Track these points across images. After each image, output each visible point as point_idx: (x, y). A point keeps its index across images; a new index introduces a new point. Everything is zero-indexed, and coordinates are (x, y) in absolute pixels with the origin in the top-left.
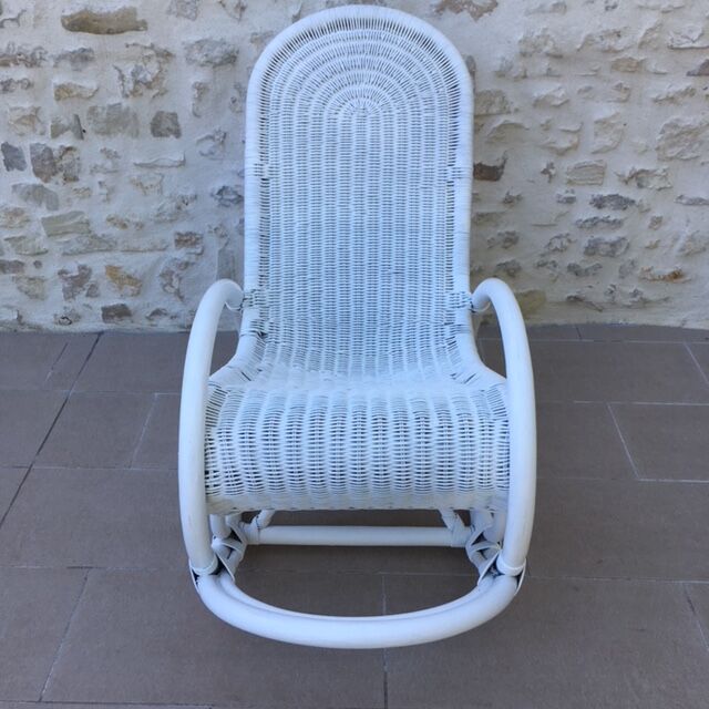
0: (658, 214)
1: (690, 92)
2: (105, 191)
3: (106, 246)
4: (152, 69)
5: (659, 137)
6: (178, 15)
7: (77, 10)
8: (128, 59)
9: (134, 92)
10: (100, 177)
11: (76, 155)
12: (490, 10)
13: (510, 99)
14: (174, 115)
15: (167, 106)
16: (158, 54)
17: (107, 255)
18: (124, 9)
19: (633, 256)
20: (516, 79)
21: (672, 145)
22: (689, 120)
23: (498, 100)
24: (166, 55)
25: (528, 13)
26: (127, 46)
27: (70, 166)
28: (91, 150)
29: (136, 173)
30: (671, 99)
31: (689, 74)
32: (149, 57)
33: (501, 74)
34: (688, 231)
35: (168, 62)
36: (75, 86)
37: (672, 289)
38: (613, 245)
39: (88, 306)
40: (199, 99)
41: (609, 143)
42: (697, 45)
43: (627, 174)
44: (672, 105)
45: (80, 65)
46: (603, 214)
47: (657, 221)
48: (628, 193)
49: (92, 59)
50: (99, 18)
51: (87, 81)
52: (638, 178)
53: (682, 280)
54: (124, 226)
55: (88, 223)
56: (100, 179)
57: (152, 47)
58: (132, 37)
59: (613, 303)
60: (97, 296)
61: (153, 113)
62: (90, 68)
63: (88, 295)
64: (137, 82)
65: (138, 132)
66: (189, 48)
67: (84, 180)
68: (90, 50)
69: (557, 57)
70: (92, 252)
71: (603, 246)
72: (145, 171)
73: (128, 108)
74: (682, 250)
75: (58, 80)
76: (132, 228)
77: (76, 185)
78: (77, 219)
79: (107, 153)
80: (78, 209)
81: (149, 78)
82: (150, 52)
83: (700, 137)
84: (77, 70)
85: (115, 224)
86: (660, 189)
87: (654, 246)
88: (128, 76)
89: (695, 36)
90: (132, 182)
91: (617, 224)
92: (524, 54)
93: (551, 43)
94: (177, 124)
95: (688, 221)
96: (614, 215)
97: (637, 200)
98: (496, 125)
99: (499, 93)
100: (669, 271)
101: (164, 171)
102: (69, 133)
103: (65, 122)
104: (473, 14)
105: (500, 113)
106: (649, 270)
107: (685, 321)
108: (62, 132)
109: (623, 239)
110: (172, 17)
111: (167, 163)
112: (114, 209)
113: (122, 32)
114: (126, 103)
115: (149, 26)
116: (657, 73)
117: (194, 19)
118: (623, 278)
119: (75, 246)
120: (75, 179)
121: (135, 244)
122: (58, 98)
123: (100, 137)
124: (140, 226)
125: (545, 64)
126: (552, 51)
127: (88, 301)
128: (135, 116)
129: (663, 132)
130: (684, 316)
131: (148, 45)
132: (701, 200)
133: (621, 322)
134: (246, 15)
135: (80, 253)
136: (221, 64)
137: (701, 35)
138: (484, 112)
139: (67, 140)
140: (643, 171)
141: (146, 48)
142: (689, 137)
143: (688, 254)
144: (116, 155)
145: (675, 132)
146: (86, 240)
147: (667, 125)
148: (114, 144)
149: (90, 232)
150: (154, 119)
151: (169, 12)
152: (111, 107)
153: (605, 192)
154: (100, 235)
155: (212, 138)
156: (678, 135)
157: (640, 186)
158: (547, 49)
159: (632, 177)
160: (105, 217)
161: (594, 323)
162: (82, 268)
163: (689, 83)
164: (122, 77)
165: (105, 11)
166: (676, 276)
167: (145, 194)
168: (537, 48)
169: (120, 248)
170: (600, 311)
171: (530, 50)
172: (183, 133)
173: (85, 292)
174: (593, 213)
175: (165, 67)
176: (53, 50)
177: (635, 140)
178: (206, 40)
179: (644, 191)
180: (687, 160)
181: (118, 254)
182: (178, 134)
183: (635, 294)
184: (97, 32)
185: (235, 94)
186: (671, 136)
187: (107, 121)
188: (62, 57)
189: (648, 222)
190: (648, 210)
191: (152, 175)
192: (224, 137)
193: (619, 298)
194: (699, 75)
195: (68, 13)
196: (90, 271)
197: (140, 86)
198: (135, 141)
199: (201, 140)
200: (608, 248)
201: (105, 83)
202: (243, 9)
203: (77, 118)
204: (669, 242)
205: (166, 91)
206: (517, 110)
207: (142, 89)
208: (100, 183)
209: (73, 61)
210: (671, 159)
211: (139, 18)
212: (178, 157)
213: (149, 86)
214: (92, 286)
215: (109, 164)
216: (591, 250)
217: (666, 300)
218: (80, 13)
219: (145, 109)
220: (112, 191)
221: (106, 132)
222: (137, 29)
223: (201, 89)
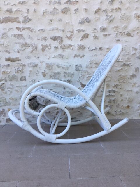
0: (121, 93)
1: (122, 69)
2: (10, 92)
3: (8, 104)
4: (21, 68)
5: (118, 78)
6: (27, 58)
7: (8, 57)
8: (17, 66)
9: (17, 72)
10: (9, 89)
11: (5, 85)
12: (83, 56)
13: (89, 72)
14: (25, 77)
15: (24, 75)
16: (23, 65)
17: (9, 106)
18: (17, 57)
19: (118, 103)
20: (90, 68)
21: (121, 80)
22: (123, 74)
23: (87, 72)
24: (24, 65)
25: (90, 56)
26: (17, 64)
27: (3, 87)
28: (8, 84)
29: (16, 88)
30: (119, 71)
31: (121, 66)
32: (21, 66)
33: (87, 67)
34: (128, 97)
35: (24, 67)
36: (6, 71)
37: (128, 110)
38: (114, 100)
39: (3, 119)
40: (30, 73)
41: (109, 80)
42: (121, 61)
43: (114, 86)
44: (119, 72)
45: (7, 67)
46: (111, 94)
47: (122, 95)
48: (115, 89)
49: (10, 66)
50: (12, 59)
51: (9, 70)
52: (116, 86)
53: (130, 108)
54: (13, 100)
55: (5, 99)
56: (9, 90)
57: (22, 64)
58: (18, 62)
59: (117, 114)
60: (5, 116)
61: (21, 76)
62: (9, 68)
63: (3, 116)
64: (18, 70)
65: (18, 80)
66: (29, 64)
67: (6, 90)
68: (10, 64)
69: (97, 64)
70: (6, 106)
71: (112, 101)
72: (18, 88)
73: (16, 75)
74: (128, 101)
75: (3, 70)
76: (15, 100)
77: (4, 91)
78: (3, 98)
79: (11, 84)
80: (4, 96)
81: (21, 70)
82: (21, 65)
83: (126, 78)
84: (7, 68)
85: (11, 99)
86: (121, 88)
87: (122, 101)
88: (17, 69)
89: (121, 59)
90: (15, 90)
91: (114, 96)
92: (90, 63)
93: (95, 62)
94: (25, 78)
95: (128, 95)
96: (113, 94)
97: (117, 90)
98: (87, 76)
99: (87, 71)
100: (126, 106)
101: (22, 88)
102: (4, 80)
103: (3, 78)
104: (80, 57)
105: (87, 74)
106: (122, 106)
107: (132, 117)
108: (2, 80)
109: (116, 99)
110: (26, 59)
111: (23, 86)
112: (11, 96)
113: (16, 61)
114: (15, 74)
115: (21, 60)
116: (115, 66)
117: (30, 59)
118: (117, 108)
119: (2, 104)
120: (4, 90)
121: (15, 104)
122: (2, 73)
123: (10, 81)
124: (16, 99)
125: (94, 65)
126: (95, 63)
127: (3, 117)
128: (17, 77)
129: (119, 77)
130: (132, 116)
131: (21, 63)
132: (129, 90)
133: (119, 118)
134: (39, 58)
135: (3, 106)
136: (34, 66)
137: (122, 59)
138: (84, 74)
139: (3, 82)
140: (116, 85)
141: (20, 64)
142: (124, 78)
143: (129, 102)
144: (13, 85)
145: (121, 77)
146: (4, 103)
147: (119, 76)
148: (13, 83)
149: (5, 101)
150: (21, 77)
151: (25, 58)
152: (13, 75)
153: (110, 89)
154: (7, 102)
155: (32, 81)
156: (122, 77)
157: (117, 88)
158: (94, 62)
159: (115, 86)
160: (9, 97)
161: (113, 119)
162: (3, 109)
163: (121, 68)
164: (15, 69)
165: (13, 57)
166: (128, 107)
167: (18, 93)
168: (93, 63)
169: (12, 104)
170: (114, 116)
171: (91, 63)
172: (27, 80)
173: (3, 115)
174: (108, 94)
175: (24, 68)
176: (2, 65)
177: (114, 79)
178: (32, 63)
179: (118, 89)
180: (124, 82)
181: (11, 106)
182: (25, 80)
183: (121, 111)
184: (11, 61)
185: (37, 72)
186: (120, 78)
187: (12, 78)
188: (4, 66)
189: (120, 95)
190: (119, 93)
191: (20, 89)
192: (35, 80)
193: (117, 113)
194: (123, 66)
195: (6, 58)
196: (5, 110)
197: (19, 71)
198: (17, 82)
199: (30, 81)
200: (113, 101)
201: (12, 71)
202: (39, 57)
203: (6, 77)
204: (125, 99)
205: (24, 72)
206: (91, 74)
207: (19, 72)
208: (9, 91)
209: (6, 66)
210: (121, 82)
211: (19, 59)
212: (25, 85)
213: (20, 71)
214: (5, 113)
215: (11, 87)
216: (110, 102)
217: (127, 112)
218: (9, 58)
219: (19, 76)
220: (11, 92)
221: (11, 80)
222: (19, 61)
223: (30, 71)
